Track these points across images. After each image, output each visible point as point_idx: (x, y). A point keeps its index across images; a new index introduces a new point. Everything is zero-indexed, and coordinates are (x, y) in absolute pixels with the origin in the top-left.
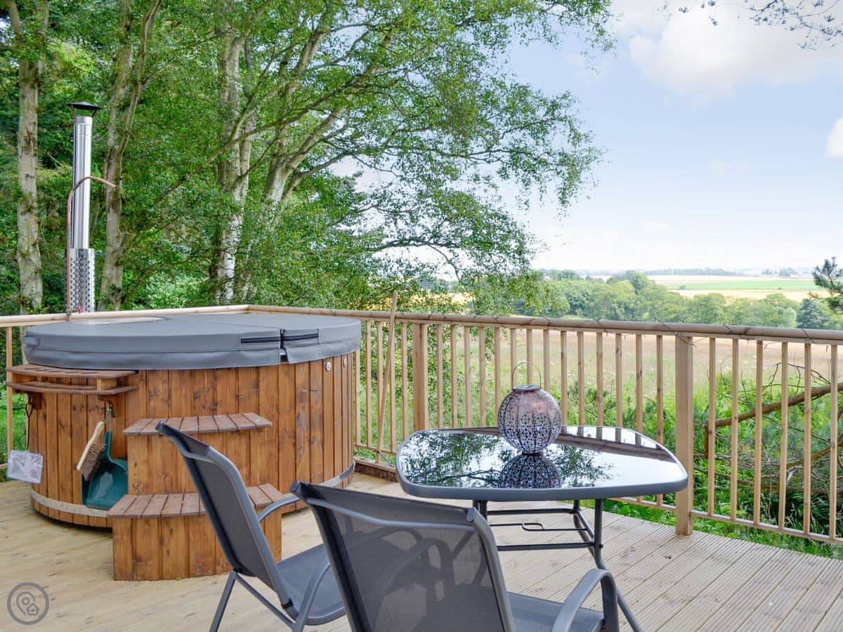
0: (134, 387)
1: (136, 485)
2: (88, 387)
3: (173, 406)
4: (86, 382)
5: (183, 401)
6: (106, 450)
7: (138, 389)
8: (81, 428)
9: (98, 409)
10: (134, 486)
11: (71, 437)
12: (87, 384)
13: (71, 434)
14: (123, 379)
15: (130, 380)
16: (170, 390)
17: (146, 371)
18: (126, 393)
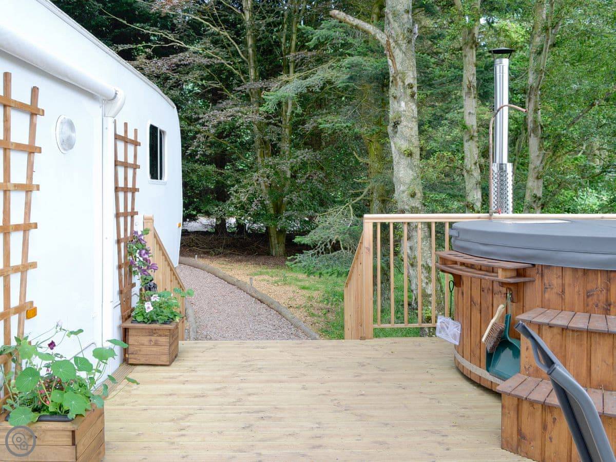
0: (531, 279)
1: (527, 367)
2: (493, 274)
3: (567, 300)
4: (492, 270)
5: (576, 297)
6: (506, 329)
7: (534, 281)
8: (488, 308)
9: (501, 294)
10: (525, 367)
11: (480, 313)
12: (493, 272)
13: (481, 310)
14: (522, 270)
15: (528, 272)
16: (563, 285)
17: (542, 265)
18: (524, 283)
